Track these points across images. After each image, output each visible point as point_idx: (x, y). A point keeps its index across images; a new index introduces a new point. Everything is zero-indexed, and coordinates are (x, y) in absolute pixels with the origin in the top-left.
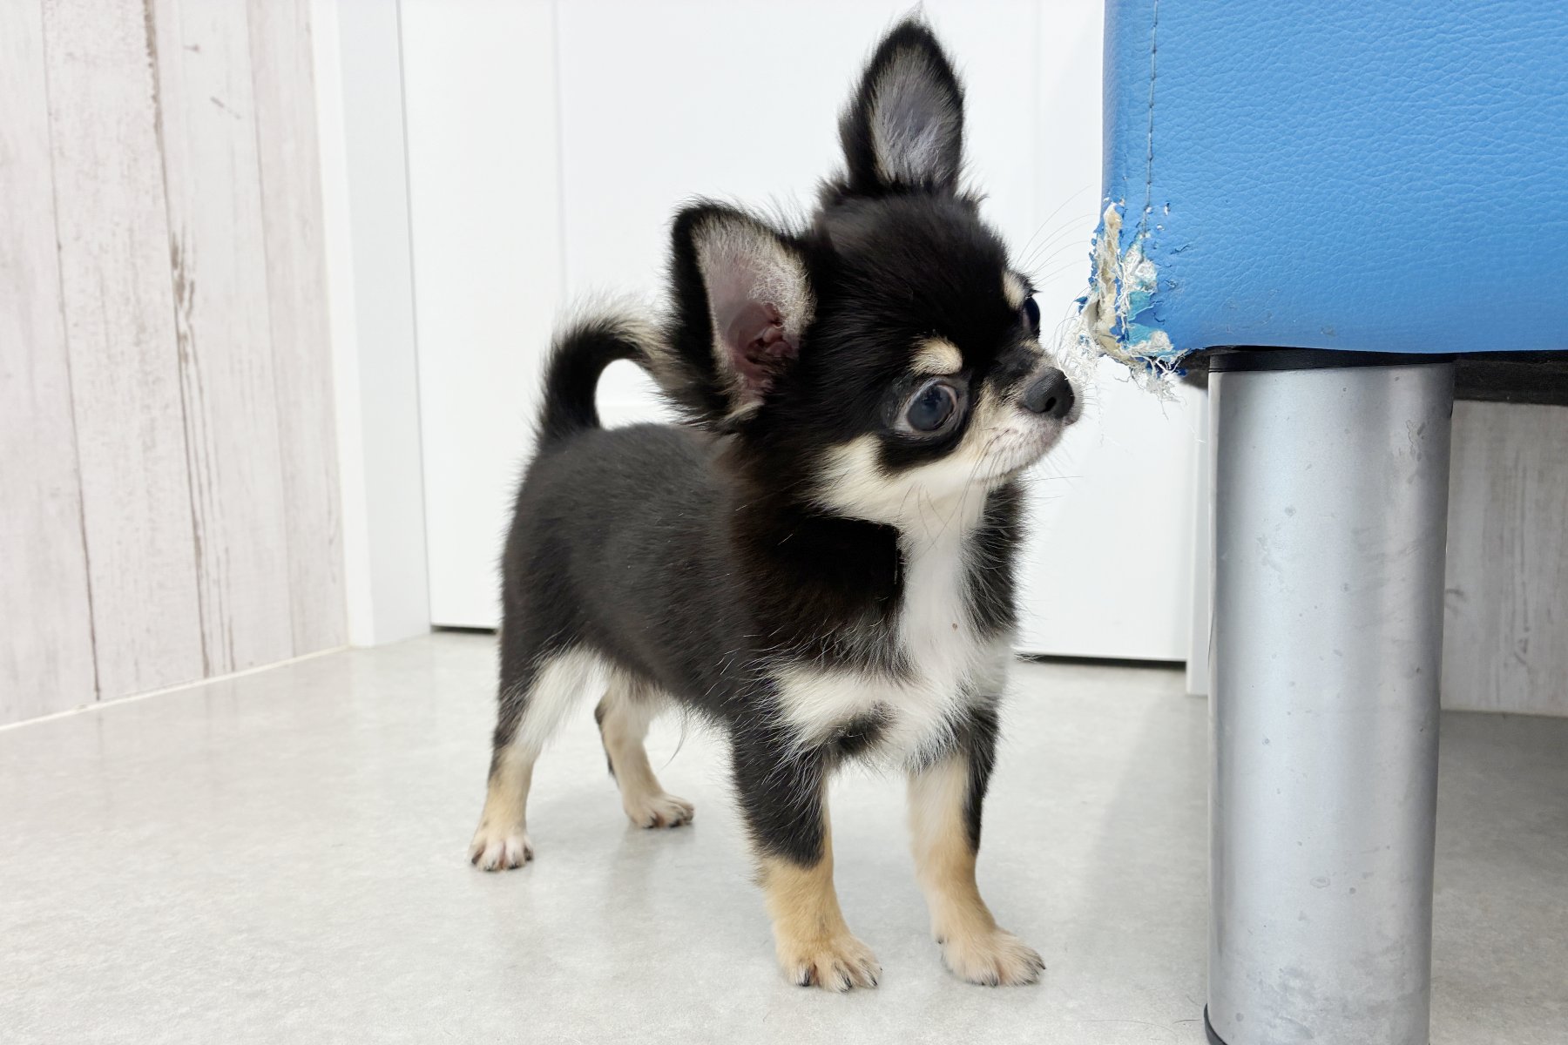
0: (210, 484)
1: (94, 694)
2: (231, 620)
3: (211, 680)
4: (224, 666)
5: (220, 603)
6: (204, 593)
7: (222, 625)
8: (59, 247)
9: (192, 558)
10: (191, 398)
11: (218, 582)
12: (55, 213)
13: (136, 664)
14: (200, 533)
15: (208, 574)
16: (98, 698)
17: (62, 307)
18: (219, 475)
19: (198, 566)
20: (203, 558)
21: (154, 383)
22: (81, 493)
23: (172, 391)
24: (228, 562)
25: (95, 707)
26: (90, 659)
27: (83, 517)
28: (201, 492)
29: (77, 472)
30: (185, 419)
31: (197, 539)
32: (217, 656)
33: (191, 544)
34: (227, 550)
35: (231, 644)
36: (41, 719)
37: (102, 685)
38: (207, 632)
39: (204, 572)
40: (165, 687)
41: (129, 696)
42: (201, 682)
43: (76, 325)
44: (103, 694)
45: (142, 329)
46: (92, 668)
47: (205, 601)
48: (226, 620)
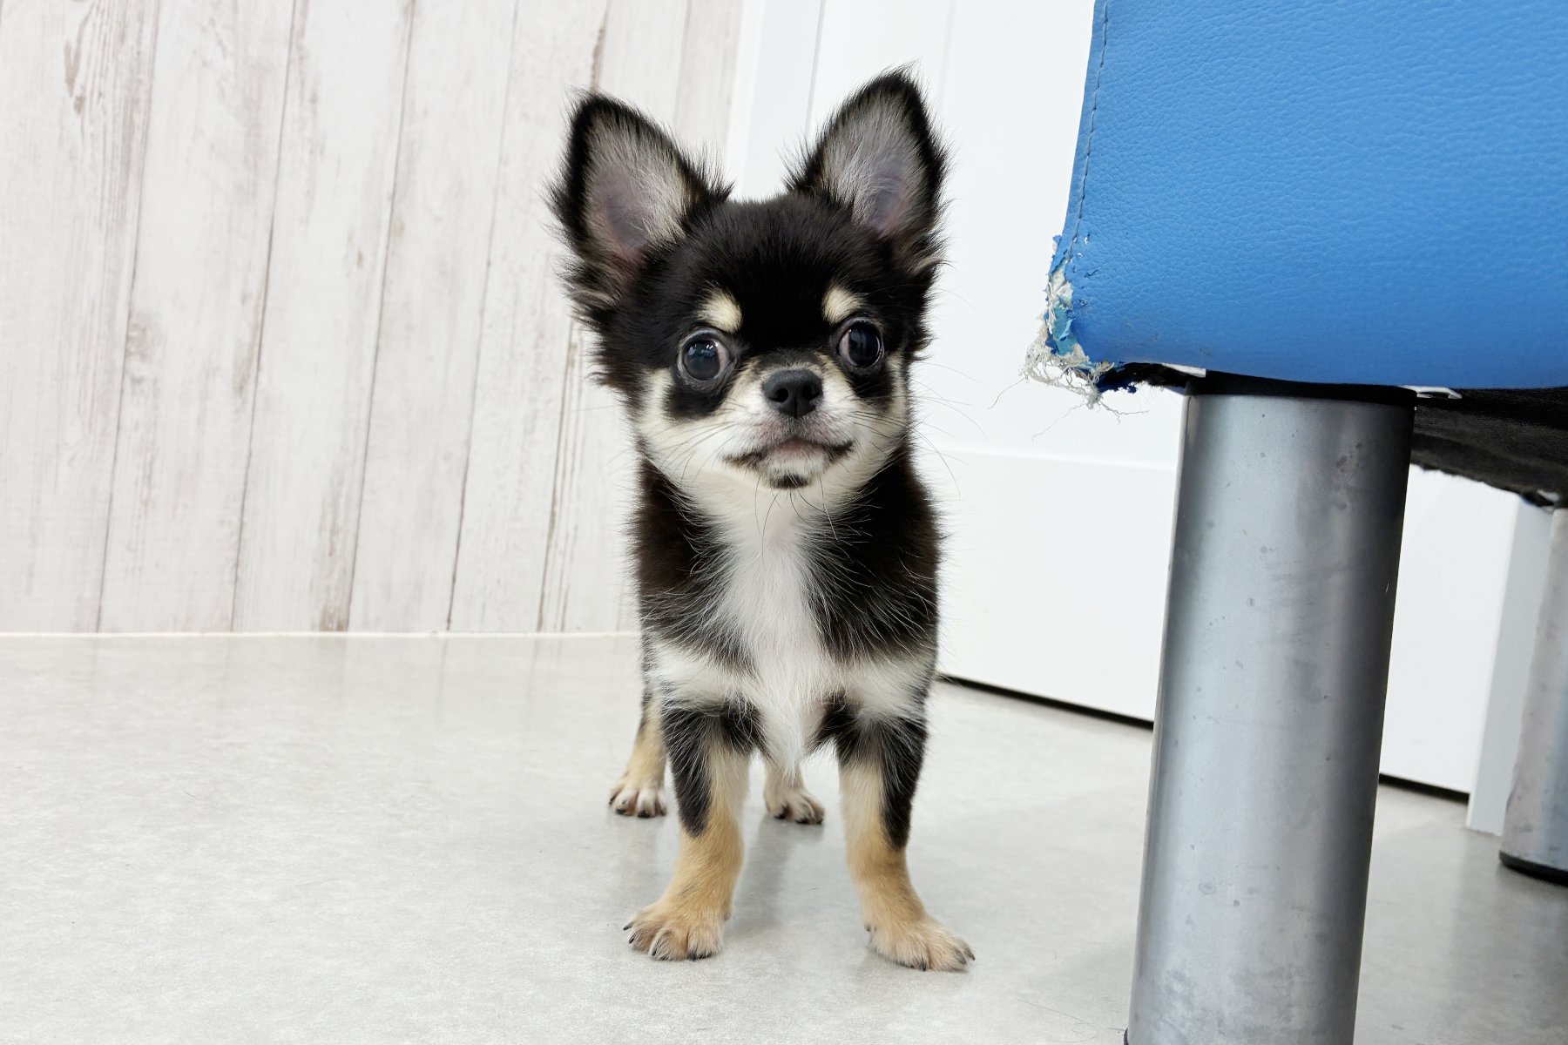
0: (573, 470)
1: (445, 625)
2: (568, 587)
3: (542, 635)
4: (555, 626)
5: (562, 572)
6: (550, 561)
7: (560, 589)
8: (489, 264)
9: (546, 529)
10: (570, 396)
11: (564, 554)
12: (491, 237)
13: (484, 606)
14: (557, 509)
15: (556, 545)
16: (448, 628)
17: (482, 311)
18: (582, 464)
19: (550, 536)
20: (556, 530)
21: (543, 380)
22: (468, 460)
23: (556, 389)
24: (575, 538)
25: (443, 635)
26: (448, 594)
27: (465, 480)
28: (564, 476)
29: (468, 444)
30: (562, 414)
31: (553, 514)
32: (551, 617)
33: (548, 517)
34: (576, 528)
35: (565, 608)
36: (401, 635)
37: (453, 618)
38: (546, 591)
39: (553, 542)
40: (503, 632)
41: (472, 632)
42: (533, 635)
43: (490, 326)
44: (453, 626)
45: (541, 336)
46: (448, 603)
47: (549, 567)
48: (564, 587)
